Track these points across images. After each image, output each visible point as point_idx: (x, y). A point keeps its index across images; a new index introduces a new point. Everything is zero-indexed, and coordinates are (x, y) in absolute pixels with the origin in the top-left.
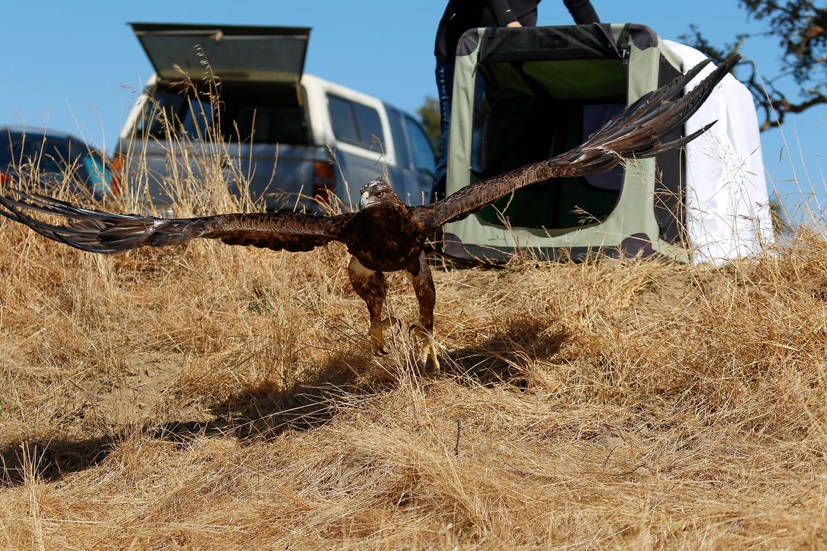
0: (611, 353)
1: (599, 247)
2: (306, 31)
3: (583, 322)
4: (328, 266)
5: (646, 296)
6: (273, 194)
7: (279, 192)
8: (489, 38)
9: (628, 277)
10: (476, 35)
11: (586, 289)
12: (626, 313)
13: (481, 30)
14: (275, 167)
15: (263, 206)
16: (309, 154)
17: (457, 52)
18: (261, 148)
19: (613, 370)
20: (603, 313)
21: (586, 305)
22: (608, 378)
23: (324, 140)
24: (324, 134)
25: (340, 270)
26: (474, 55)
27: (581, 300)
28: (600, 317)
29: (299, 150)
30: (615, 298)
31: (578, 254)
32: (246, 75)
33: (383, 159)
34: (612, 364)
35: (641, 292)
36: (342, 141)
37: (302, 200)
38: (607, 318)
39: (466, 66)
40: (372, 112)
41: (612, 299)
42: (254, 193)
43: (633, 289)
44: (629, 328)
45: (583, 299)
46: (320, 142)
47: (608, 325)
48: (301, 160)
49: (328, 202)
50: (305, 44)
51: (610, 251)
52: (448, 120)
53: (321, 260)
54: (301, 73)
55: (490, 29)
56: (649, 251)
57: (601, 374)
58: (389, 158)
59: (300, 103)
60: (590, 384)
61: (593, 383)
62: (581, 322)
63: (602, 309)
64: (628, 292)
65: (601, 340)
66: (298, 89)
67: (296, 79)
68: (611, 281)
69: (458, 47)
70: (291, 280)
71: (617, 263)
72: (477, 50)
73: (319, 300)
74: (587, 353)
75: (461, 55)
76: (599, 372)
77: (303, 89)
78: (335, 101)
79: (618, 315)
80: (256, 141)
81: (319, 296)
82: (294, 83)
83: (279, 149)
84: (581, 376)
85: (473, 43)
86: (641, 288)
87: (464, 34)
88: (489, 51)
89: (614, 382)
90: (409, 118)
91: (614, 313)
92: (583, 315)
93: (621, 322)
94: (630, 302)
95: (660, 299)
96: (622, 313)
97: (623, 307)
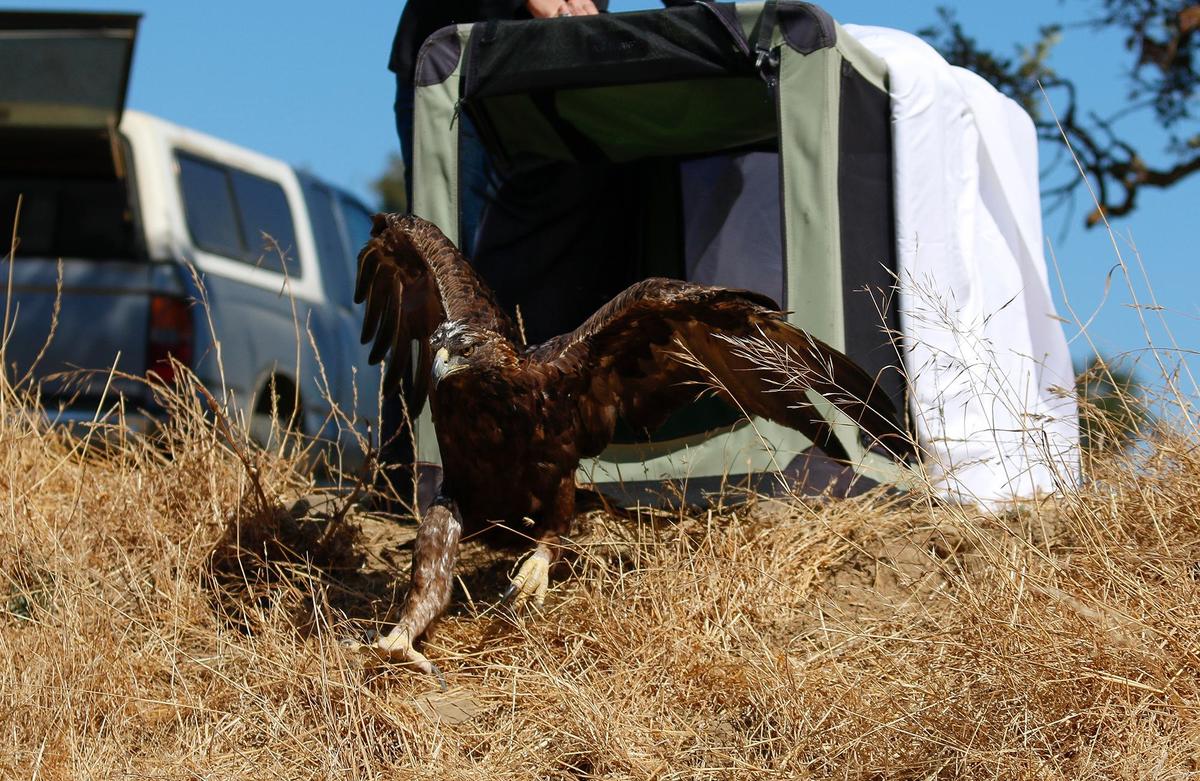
0: (771, 699)
1: (742, 475)
2: (130, 21)
3: (711, 634)
4: (172, 521)
5: (842, 579)
7: (69, 369)
8: (481, 45)
10: (454, 39)
11: (717, 563)
12: (800, 614)
13: (465, 29)
14: (58, 309)
15: (33, 393)
16: (141, 280)
17: (418, 78)
18: (32, 268)
19: (774, 734)
20: (753, 617)
21: (716, 598)
22: (764, 753)
23: (168, 249)
24: (169, 234)
25: (198, 527)
26: (453, 81)
27: (706, 588)
28: (747, 623)
29: (112, 273)
30: (778, 582)
31: (700, 492)
32: (6, 114)
33: (294, 287)
34: (773, 723)
35: (833, 571)
36: (208, 251)
37: (117, 380)
38: (761, 626)
39: (441, 99)
40: (272, 191)
41: (770, 585)
42: (14, 365)
43: (816, 564)
44: (806, 645)
45: (711, 584)
46: (157, 253)
47: (763, 640)
48: (119, 291)
49: (173, 385)
50: (129, 48)
51: (766, 483)
53: (157, 508)
54: (120, 109)
55: (483, 25)
57: (749, 744)
58: (309, 285)
59: (120, 171)
60: (726, 765)
61: (731, 764)
62: (707, 633)
63: (750, 607)
64: (807, 568)
65: (748, 672)
66: (115, 141)
67: (110, 120)
68: (770, 547)
69: (419, 67)
70: (94, 550)
72: (457, 72)
73: (153, 592)
74: (719, 701)
75: (425, 83)
76: (745, 740)
77: (126, 143)
78: (192, 167)
79: (784, 618)
80: (21, 254)
81: (154, 584)
82: (104, 130)
83: (70, 271)
84: (706, 749)
85: (449, 58)
86: (834, 562)
87: (430, 40)
88: (483, 72)
89: (775, 760)
90: (350, 202)
91: (776, 614)
92: (711, 617)
93: (791, 632)
94: (810, 591)
95: (873, 584)
96: (793, 614)
97: (796, 600)
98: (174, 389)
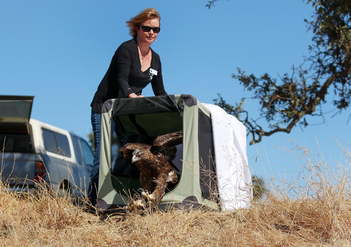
1: (173, 204)
2: (31, 98)
4: (40, 214)
5: (194, 228)
6: (12, 179)
7: (15, 177)
8: (117, 104)
9: (186, 218)
10: (111, 102)
12: (185, 236)
13: (113, 100)
14: (14, 165)
15: (8, 184)
16: (33, 158)
17: (102, 111)
18: (8, 155)
20: (174, 236)
21: (165, 232)
23: (40, 150)
24: (40, 146)
25: (45, 216)
26: (110, 112)
27: (163, 230)
28: (172, 238)
29: (26, 156)
30: (180, 229)
32: (3, 119)
33: (69, 160)
35: (192, 226)
36: (49, 151)
37: (27, 181)
38: (176, 239)
39: (107, 117)
40: (65, 137)
41: (178, 229)
42: (4, 178)
43: (188, 224)
44: (186, 243)
45: (164, 229)
46: (37, 151)
47: (176, 242)
48: (27, 161)
49: (39, 182)
50: (31, 104)
51: (177, 206)
52: (99, 142)
53: (36, 211)
54: (29, 118)
56: (197, 206)
58: (73, 159)
59: (29, 133)
62: (163, 240)
63: (173, 234)
64: (186, 225)
66: (28, 126)
67: (27, 121)
68: (178, 220)
69: (103, 109)
70: (21, 220)
71: (180, 212)
72: (111, 110)
75: (104, 112)
77: (30, 126)
78: (45, 131)
79: (181, 237)
80: (6, 151)
82: (26, 123)
83: (17, 155)
85: (110, 107)
86: (192, 224)
87: (105, 103)
88: (117, 110)
90: (82, 140)
91: (179, 236)
92: (164, 237)
93: (182, 240)
94: (187, 230)
95: (202, 229)
96: (183, 236)
97: (184, 233)
98: (40, 183)
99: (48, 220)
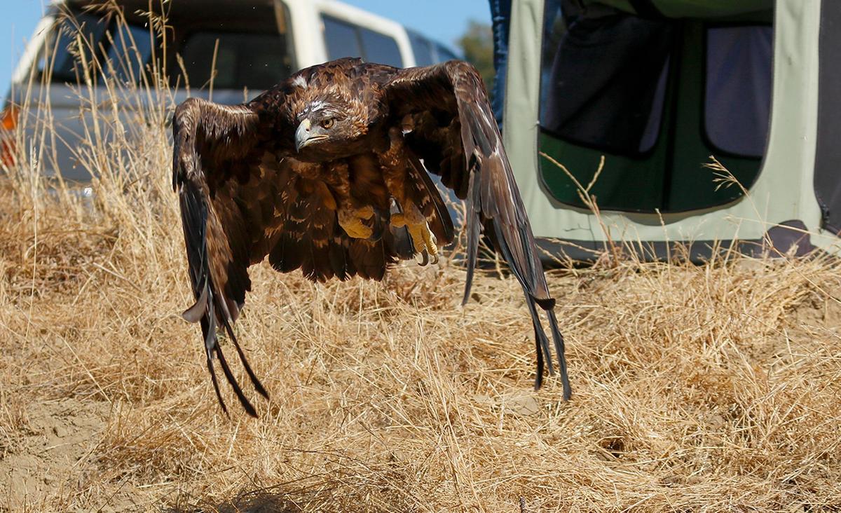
0: (750, 399)
1: (731, 241)
3: (707, 353)
5: (801, 315)
9: (774, 285)
11: (712, 303)
12: (771, 339)
18: (224, 96)
19: (752, 424)
20: (737, 340)
21: (711, 328)
22: (745, 436)
27: (704, 321)
28: (733, 345)
30: (755, 316)
31: (700, 252)
34: (752, 416)
35: (794, 308)
38: (743, 347)
40: (389, 43)
41: (750, 319)
43: (782, 304)
44: (776, 362)
45: (708, 318)
47: (744, 358)
51: (749, 247)
52: (504, 52)
56: (806, 247)
57: (735, 431)
59: (281, 29)
60: (718, 445)
61: (722, 445)
62: (705, 353)
64: (775, 308)
65: (734, 380)
66: (278, 8)
68: (750, 292)
70: (270, 292)
71: (758, 265)
73: (312, 322)
74: (713, 400)
76: (732, 428)
77: (286, 8)
78: (333, 26)
79: (759, 342)
80: (218, 86)
81: (312, 316)
84: (704, 434)
86: (794, 303)
89: (753, 441)
91: (754, 340)
92: (707, 342)
93: (764, 353)
94: (778, 323)
95: (823, 318)
96: (766, 339)
97: (768, 330)
99: (350, 290)
